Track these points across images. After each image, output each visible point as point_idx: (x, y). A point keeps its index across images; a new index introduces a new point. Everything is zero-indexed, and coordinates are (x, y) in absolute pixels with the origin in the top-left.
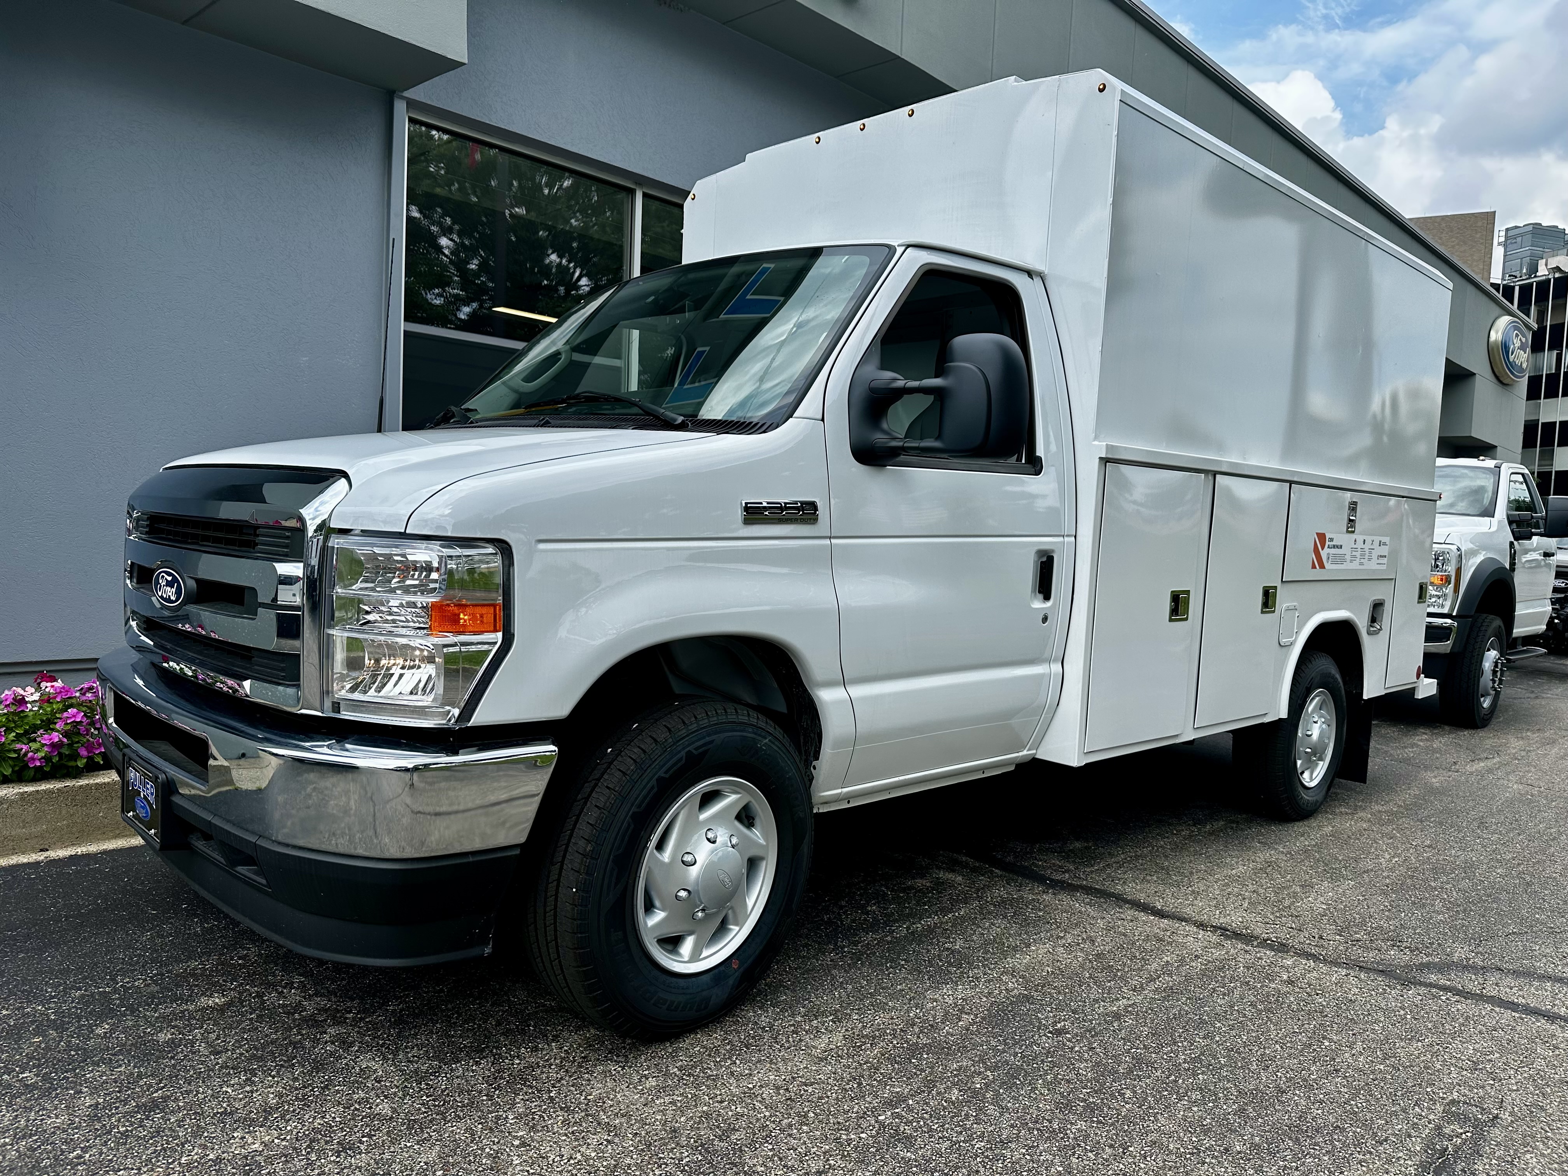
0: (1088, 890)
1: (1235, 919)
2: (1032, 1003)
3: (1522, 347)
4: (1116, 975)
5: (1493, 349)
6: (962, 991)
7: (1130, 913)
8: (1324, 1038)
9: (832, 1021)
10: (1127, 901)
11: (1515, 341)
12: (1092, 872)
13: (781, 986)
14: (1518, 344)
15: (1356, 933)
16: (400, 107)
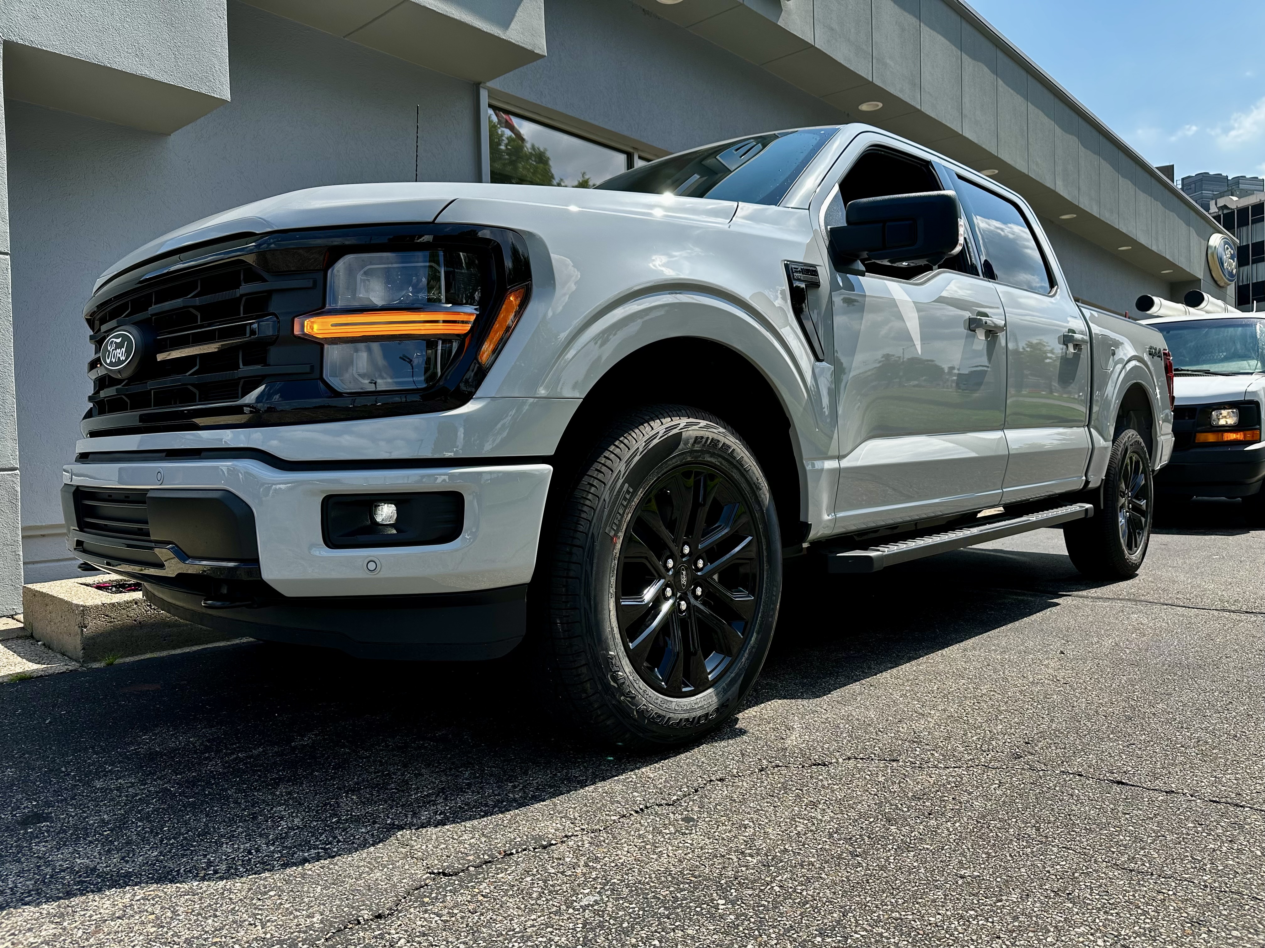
5: (1211, 259)
11: (1226, 252)
14: (1229, 255)
16: (484, 96)
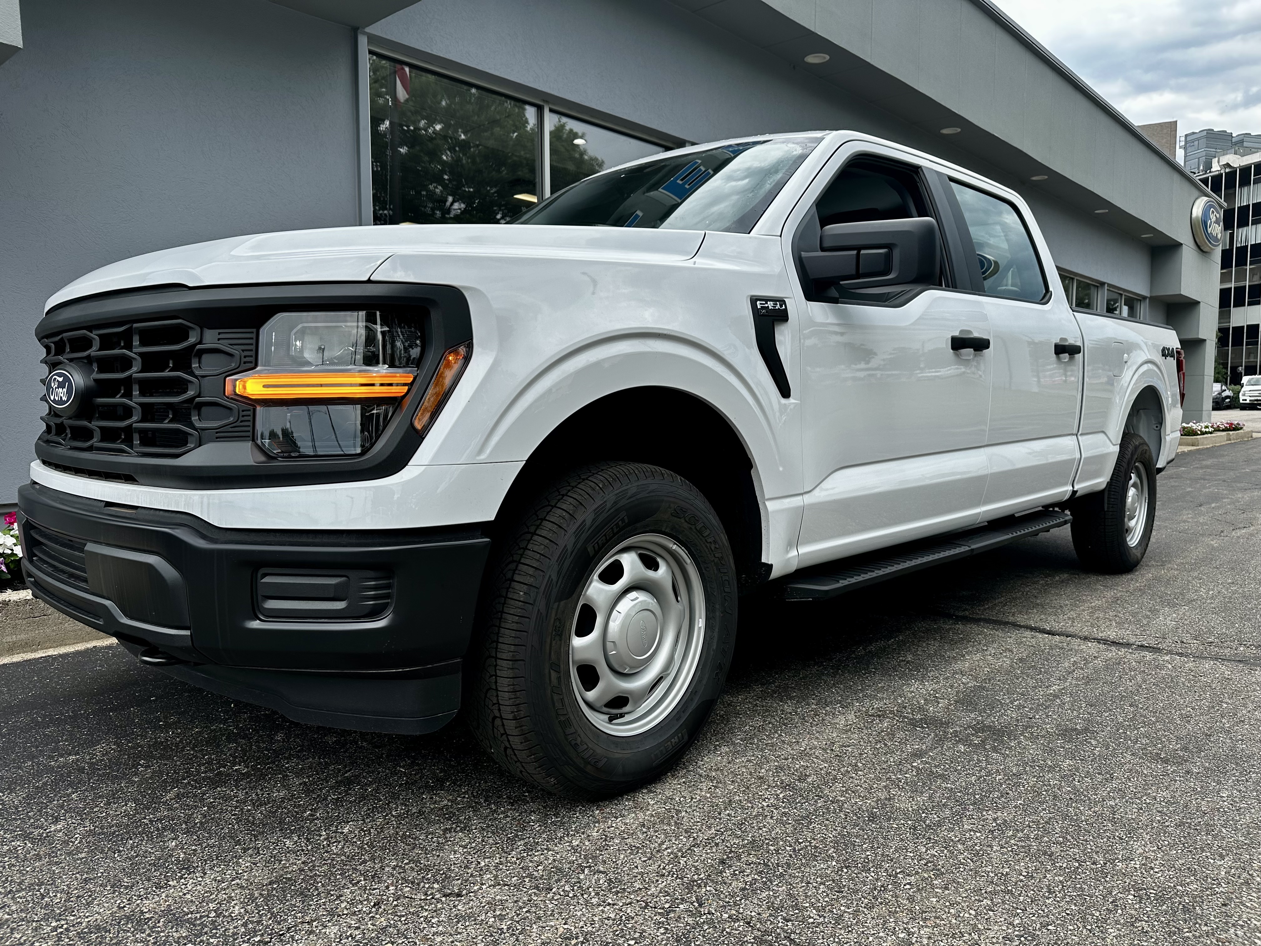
0: (988, 621)
1: (1112, 634)
2: (987, 691)
3: (1217, 222)
4: (1041, 671)
5: (1195, 224)
6: (929, 686)
7: (1028, 633)
8: (1222, 702)
9: (840, 707)
10: (1021, 626)
11: (1211, 217)
12: (985, 609)
13: (788, 687)
14: (1214, 219)
15: (1208, 638)
16: (363, 42)
